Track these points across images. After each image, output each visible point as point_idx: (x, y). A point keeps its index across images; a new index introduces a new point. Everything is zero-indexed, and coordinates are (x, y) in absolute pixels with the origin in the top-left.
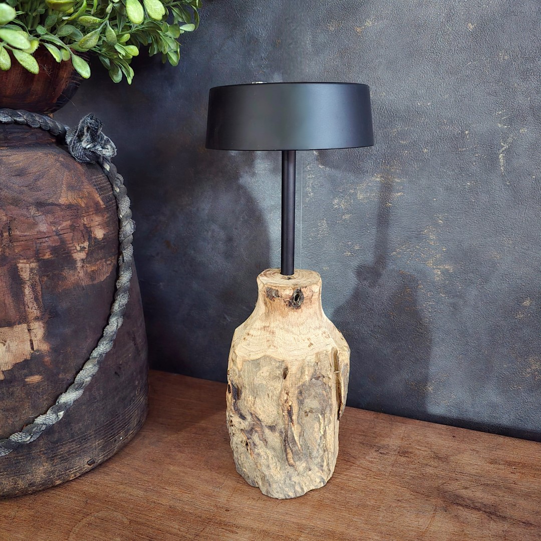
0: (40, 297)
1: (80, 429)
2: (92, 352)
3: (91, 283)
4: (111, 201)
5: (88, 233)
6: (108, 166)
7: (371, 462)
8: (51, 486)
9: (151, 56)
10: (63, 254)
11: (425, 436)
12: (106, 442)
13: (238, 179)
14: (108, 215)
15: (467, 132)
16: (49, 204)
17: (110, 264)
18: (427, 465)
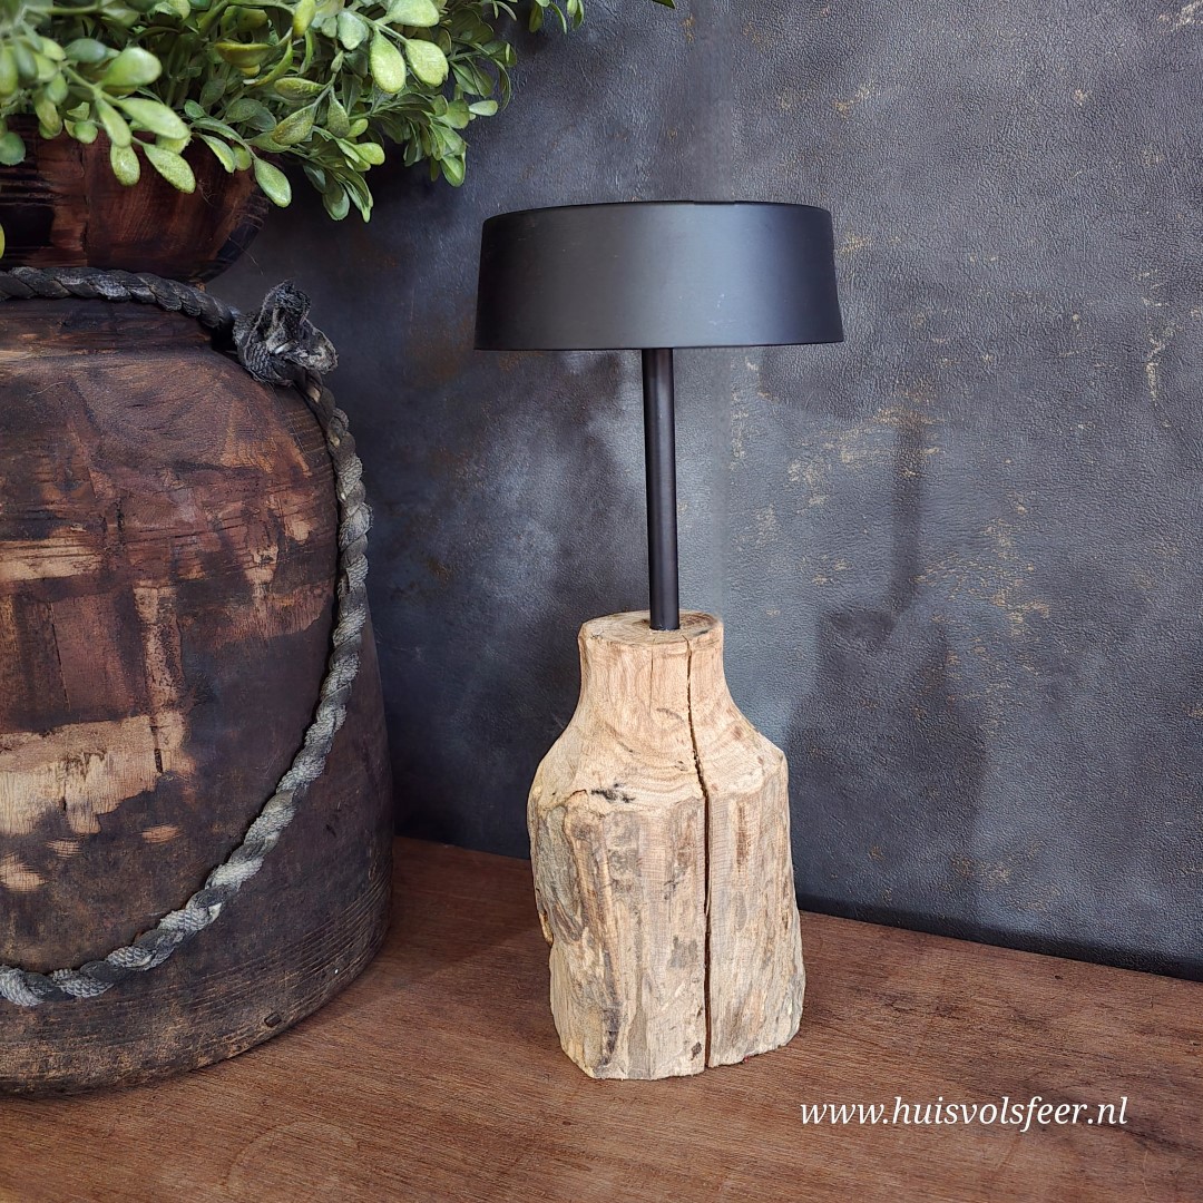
0: (177, 659)
1: (252, 946)
2: (280, 780)
3: (280, 633)
4: (324, 463)
5: (276, 528)
6: (317, 392)
7: (878, 1028)
8: (188, 1069)
9: (407, 165)
10: (228, 570)
11: (995, 976)
12: (304, 977)
13: (585, 423)
14: (317, 493)
15: (1075, 317)
16: (200, 466)
17: (320, 596)
18: (999, 1034)
